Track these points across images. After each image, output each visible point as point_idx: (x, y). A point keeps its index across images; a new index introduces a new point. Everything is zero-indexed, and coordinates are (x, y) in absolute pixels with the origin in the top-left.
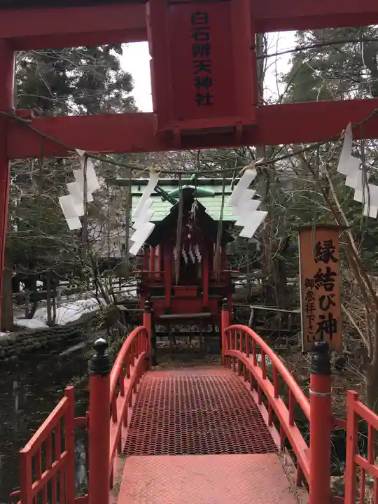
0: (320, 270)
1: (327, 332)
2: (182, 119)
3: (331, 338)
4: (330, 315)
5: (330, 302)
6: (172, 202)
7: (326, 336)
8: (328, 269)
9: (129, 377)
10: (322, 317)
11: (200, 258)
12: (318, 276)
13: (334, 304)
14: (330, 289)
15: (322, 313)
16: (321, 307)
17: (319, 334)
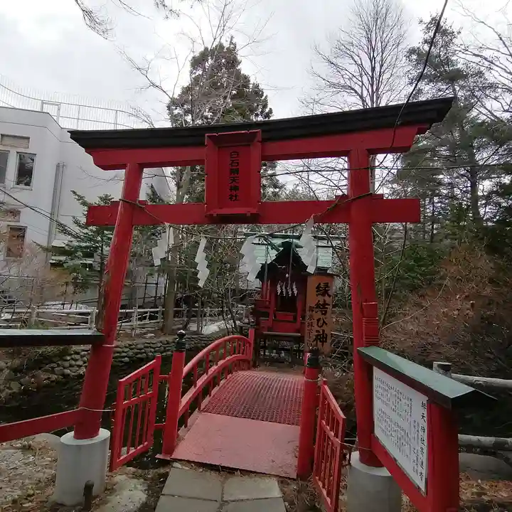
0: (319, 301)
1: (320, 342)
2: (221, 208)
3: (323, 345)
4: (323, 331)
5: (324, 322)
6: (278, 250)
7: (319, 343)
8: (325, 301)
9: (207, 374)
10: (317, 331)
11: (296, 292)
12: (318, 305)
13: (326, 324)
14: (325, 314)
15: (318, 329)
16: (318, 325)
17: (315, 342)
